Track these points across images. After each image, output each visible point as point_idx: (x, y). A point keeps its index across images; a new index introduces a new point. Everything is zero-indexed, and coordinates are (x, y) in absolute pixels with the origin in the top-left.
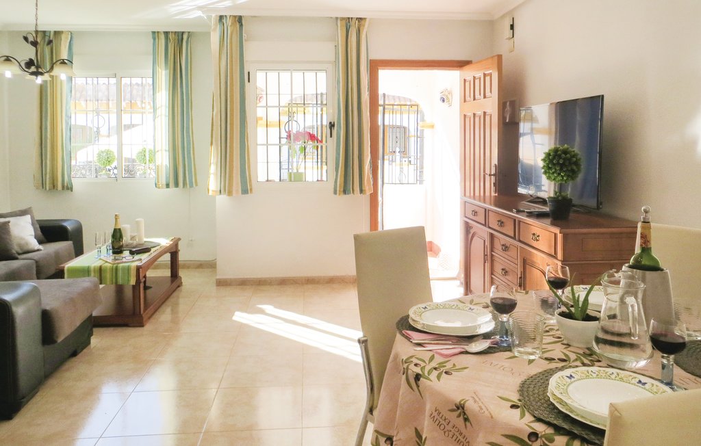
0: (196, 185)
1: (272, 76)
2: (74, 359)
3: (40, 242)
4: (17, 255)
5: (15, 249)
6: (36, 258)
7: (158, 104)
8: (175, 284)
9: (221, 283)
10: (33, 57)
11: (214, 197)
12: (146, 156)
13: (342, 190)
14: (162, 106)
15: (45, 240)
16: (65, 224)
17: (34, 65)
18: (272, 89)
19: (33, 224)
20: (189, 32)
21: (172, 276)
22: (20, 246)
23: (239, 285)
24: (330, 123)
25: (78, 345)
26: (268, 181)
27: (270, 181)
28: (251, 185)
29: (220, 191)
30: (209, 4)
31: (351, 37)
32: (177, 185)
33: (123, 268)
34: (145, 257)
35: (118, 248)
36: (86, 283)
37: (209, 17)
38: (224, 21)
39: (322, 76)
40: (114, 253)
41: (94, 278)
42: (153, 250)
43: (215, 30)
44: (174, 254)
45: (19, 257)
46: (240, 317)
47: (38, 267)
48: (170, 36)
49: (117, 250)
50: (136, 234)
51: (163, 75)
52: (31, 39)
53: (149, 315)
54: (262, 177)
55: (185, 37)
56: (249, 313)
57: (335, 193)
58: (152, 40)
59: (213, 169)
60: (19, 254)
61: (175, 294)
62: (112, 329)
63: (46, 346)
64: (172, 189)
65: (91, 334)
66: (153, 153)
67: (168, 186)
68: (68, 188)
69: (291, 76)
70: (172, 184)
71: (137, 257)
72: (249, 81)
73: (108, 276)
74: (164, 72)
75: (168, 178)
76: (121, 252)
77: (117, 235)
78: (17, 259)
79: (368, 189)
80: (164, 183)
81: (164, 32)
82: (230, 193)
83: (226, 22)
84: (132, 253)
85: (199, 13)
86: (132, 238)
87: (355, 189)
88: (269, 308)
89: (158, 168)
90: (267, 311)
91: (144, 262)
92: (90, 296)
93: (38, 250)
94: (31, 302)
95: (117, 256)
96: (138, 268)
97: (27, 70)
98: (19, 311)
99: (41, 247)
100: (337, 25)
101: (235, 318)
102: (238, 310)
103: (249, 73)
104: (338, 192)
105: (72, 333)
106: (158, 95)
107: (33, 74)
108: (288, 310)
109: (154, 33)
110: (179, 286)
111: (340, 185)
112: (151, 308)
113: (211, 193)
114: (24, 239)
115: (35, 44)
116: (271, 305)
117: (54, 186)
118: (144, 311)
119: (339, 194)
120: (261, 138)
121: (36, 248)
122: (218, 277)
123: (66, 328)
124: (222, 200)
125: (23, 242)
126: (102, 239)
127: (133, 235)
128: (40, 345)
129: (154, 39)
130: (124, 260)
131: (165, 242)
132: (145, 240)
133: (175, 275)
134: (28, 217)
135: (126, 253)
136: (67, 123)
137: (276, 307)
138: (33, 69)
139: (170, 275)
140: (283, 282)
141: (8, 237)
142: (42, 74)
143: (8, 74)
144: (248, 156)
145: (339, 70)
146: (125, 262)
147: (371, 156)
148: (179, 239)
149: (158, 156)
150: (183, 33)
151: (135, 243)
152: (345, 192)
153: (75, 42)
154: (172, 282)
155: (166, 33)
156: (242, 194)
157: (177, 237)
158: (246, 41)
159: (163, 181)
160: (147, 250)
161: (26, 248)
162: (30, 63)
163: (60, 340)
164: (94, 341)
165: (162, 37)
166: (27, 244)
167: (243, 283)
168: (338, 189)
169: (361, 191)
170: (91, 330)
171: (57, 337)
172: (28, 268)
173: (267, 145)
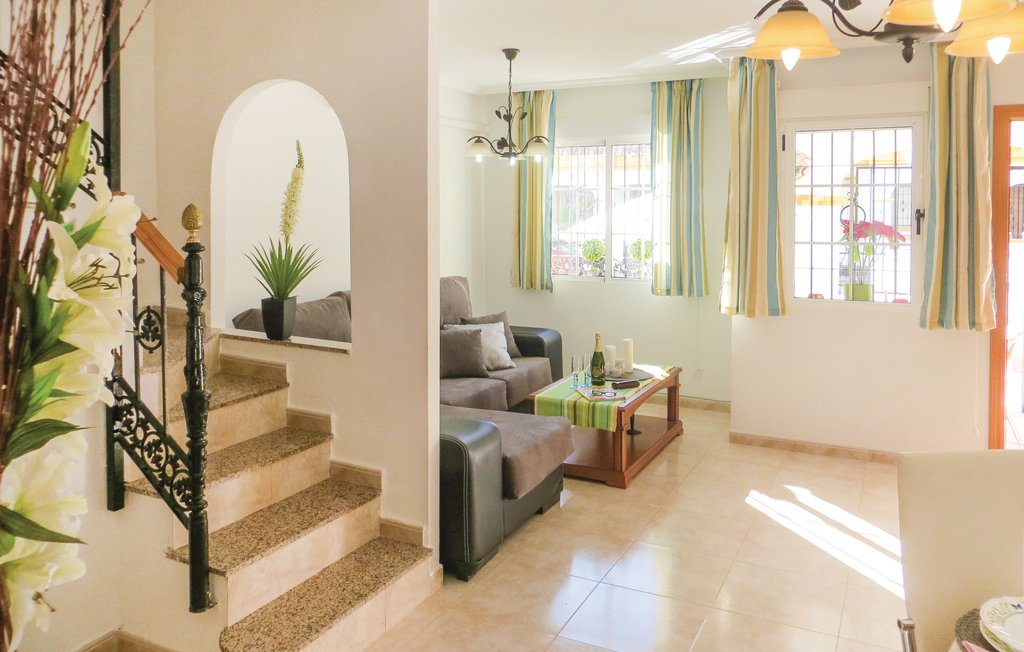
0: (707, 293)
1: (822, 138)
2: (539, 518)
3: (513, 357)
4: (487, 372)
5: (485, 363)
6: (507, 378)
7: (658, 180)
8: (674, 431)
9: (737, 440)
10: (506, 137)
11: (728, 318)
12: (642, 250)
13: (937, 319)
14: (662, 182)
15: (519, 353)
16: (542, 335)
17: (506, 145)
18: (822, 157)
19: (506, 334)
20: (700, 79)
21: (669, 419)
22: (491, 360)
23: (762, 446)
24: (918, 211)
25: (544, 501)
26: (811, 296)
27: (816, 296)
28: (783, 303)
29: (738, 308)
30: (724, 44)
31: (957, 72)
32: (680, 291)
33: (602, 408)
34: (631, 395)
35: (599, 378)
36: (554, 424)
37: (726, 61)
38: (747, 64)
39: (906, 136)
40: (594, 383)
41: (566, 419)
42: (642, 384)
43: (733, 78)
44: (673, 391)
45: (490, 374)
46: (756, 500)
47: (508, 390)
48: (675, 86)
49: (598, 382)
50: (622, 359)
51: (665, 141)
52: (503, 112)
53: (633, 474)
54: (801, 290)
55: (695, 86)
56: (771, 496)
57: (923, 324)
58: (651, 94)
59: (727, 276)
60: (489, 370)
61: (672, 445)
62: (587, 483)
63: (506, 500)
64: (675, 298)
65: (560, 489)
66: (650, 245)
67: (668, 292)
68: (548, 287)
69: (852, 138)
70: (674, 290)
71: (620, 393)
72: (784, 149)
73: (583, 416)
74: (666, 137)
75: (669, 281)
76: (602, 383)
77: (597, 360)
78: (486, 376)
79: (987, 322)
80: (664, 288)
81: (667, 82)
82: (751, 313)
83: (750, 67)
84: (615, 387)
85: (711, 56)
86: (618, 364)
87: (960, 319)
88: (802, 493)
89: (656, 268)
90: (800, 499)
91: (628, 402)
92: (559, 442)
93: (510, 367)
94: (490, 448)
95: (597, 389)
96: (620, 412)
97: (499, 151)
98: (476, 457)
99: (513, 364)
100: (932, 55)
101: (748, 500)
102: (755, 489)
103: (784, 137)
104: (928, 324)
105: (536, 489)
106: (658, 167)
107: (505, 155)
108: (831, 503)
109: (654, 83)
110: (678, 435)
111: (932, 313)
112: (637, 464)
113: (723, 311)
114: (495, 352)
115: (508, 118)
116: (806, 488)
117: (532, 285)
118: (627, 468)
119: (931, 328)
120: (801, 232)
121: (508, 365)
122: (732, 430)
123: (529, 481)
124: (739, 320)
125: (494, 356)
126: (580, 362)
127: (619, 360)
128: (500, 499)
129: (654, 92)
130: (604, 396)
131: (660, 373)
132: (635, 366)
133: (672, 419)
134: (501, 326)
135: (608, 385)
136: (547, 206)
137: (814, 493)
138: (506, 150)
139: (666, 417)
140: (832, 452)
141: (478, 349)
142: (515, 155)
143: (479, 158)
144: (780, 259)
145: (934, 126)
146: (604, 400)
147: (994, 267)
148: (680, 370)
149: (656, 250)
150: (692, 81)
151: (620, 371)
152: (941, 322)
153: (558, 102)
154: (670, 427)
155: (670, 83)
156: (769, 315)
157: (678, 366)
158: (778, 90)
159: (663, 285)
160: (634, 385)
161: (497, 364)
162: (502, 143)
163: (520, 497)
164: (565, 496)
165: (665, 89)
166: (498, 358)
167: (769, 444)
168: (928, 319)
169: (973, 324)
170: (561, 482)
171: (518, 492)
172: (497, 389)
173: (812, 243)
